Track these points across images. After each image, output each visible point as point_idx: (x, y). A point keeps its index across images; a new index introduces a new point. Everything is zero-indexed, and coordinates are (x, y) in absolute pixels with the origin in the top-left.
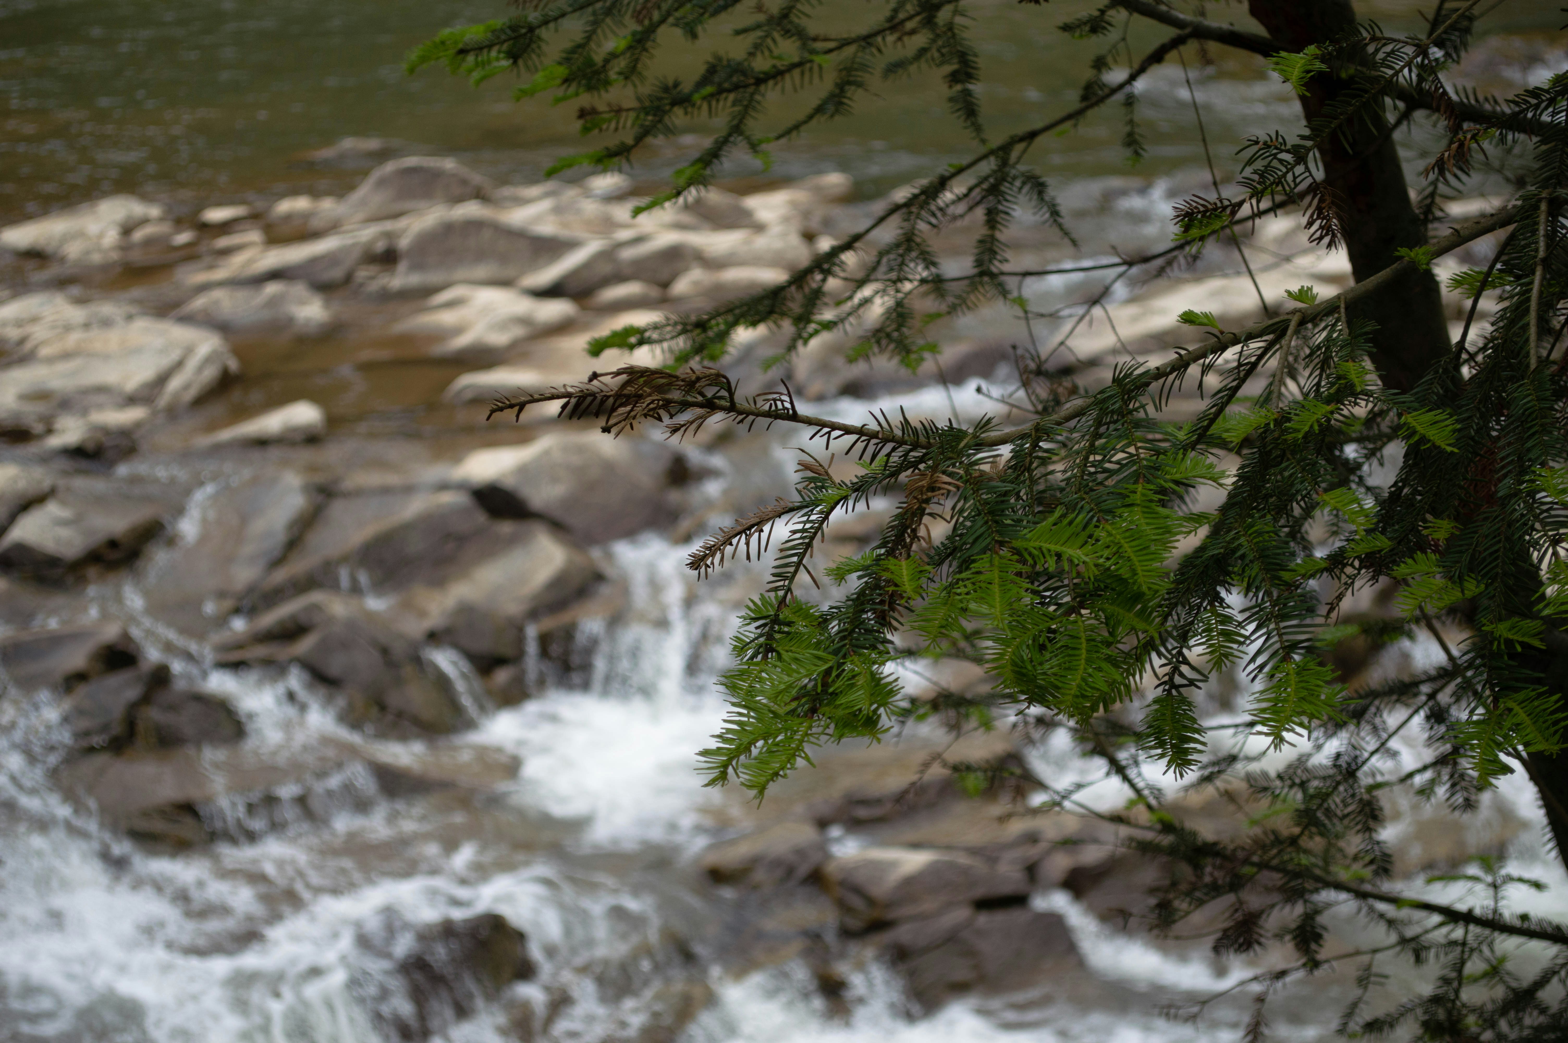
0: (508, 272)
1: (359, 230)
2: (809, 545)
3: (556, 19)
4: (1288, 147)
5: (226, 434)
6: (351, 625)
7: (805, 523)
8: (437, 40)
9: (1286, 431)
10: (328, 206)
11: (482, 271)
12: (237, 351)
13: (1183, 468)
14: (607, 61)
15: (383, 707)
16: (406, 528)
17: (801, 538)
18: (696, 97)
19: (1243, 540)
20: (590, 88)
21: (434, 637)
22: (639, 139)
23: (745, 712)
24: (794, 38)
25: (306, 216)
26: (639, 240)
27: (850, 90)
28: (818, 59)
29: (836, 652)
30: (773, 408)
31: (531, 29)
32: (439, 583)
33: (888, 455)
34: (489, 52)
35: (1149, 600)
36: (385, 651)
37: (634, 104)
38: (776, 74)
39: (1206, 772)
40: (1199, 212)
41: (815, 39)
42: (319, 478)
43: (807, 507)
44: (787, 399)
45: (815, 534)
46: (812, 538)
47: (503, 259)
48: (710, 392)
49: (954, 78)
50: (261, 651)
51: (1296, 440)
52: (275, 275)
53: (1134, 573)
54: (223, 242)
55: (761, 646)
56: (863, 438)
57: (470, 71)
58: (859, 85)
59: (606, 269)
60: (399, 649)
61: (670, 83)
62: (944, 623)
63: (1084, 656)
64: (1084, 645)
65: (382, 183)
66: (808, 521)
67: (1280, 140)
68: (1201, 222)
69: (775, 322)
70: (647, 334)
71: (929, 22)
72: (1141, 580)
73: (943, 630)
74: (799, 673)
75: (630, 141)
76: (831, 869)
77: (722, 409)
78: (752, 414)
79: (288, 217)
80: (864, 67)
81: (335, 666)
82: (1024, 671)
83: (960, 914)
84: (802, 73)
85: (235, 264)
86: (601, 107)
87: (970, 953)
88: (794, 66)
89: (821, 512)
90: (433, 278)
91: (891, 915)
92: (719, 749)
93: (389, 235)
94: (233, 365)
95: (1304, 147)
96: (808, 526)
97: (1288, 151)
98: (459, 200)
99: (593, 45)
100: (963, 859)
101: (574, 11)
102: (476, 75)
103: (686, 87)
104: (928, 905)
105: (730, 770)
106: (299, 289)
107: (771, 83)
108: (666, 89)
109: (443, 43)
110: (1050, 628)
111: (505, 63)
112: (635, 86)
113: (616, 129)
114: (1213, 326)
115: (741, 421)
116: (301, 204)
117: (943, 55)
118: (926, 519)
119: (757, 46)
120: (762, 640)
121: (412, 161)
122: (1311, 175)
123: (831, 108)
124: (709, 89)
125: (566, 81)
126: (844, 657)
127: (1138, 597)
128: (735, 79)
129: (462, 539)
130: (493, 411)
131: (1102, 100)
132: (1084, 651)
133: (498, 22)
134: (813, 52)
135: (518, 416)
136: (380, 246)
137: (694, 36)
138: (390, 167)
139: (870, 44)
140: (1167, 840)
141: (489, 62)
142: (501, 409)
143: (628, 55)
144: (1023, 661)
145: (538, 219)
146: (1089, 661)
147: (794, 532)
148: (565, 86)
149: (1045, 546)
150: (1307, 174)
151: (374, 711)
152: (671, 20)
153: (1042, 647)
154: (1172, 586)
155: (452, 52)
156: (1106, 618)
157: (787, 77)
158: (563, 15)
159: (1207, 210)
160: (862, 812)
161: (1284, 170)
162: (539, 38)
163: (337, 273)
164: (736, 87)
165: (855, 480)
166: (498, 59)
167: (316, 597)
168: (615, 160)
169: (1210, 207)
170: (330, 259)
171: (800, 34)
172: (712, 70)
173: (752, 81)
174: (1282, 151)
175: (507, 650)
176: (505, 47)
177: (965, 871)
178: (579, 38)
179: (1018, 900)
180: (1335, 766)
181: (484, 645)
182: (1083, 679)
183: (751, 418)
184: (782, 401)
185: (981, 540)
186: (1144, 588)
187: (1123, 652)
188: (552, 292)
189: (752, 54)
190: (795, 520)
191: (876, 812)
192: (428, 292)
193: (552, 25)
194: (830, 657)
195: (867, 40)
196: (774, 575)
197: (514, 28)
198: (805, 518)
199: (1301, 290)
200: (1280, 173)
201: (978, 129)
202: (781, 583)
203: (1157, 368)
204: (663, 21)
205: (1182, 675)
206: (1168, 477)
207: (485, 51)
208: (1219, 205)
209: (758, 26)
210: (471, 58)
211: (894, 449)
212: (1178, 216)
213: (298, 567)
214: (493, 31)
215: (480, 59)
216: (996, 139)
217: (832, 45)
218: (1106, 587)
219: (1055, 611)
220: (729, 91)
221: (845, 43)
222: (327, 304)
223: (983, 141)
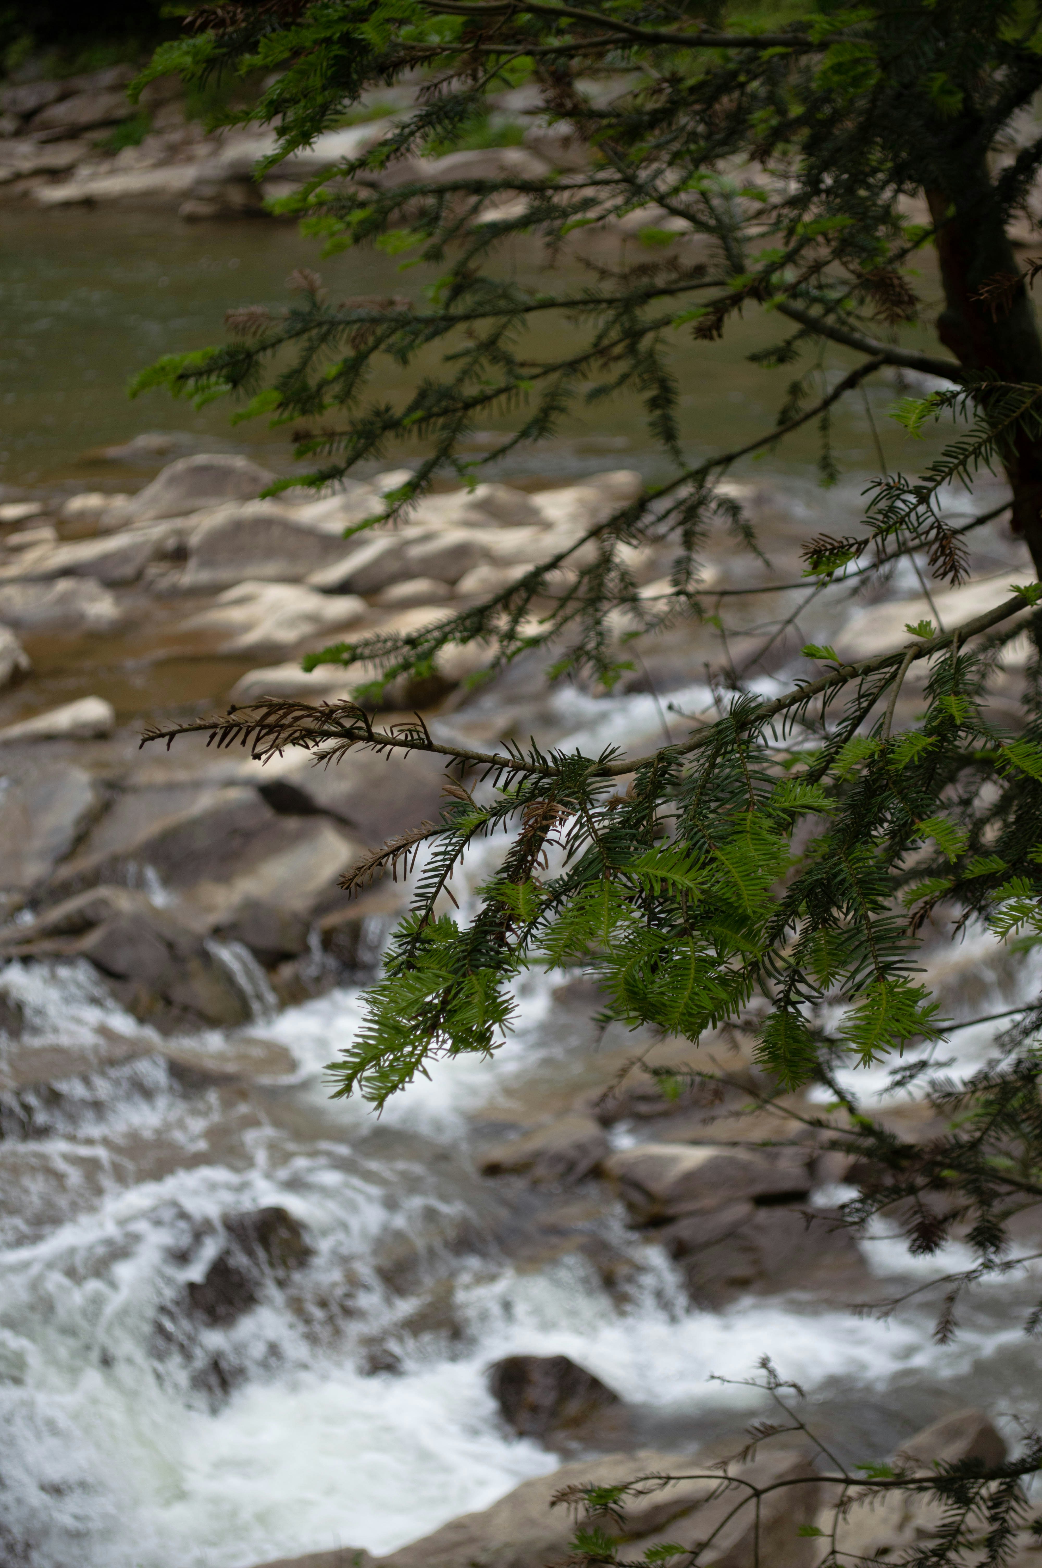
0: (299, 569)
1: (150, 527)
2: (450, 867)
3: (273, 345)
4: (911, 488)
5: (18, 730)
6: (137, 920)
7: (447, 845)
8: (157, 365)
9: (889, 762)
10: (120, 504)
11: (272, 568)
12: (27, 648)
13: (792, 796)
14: (320, 386)
15: (168, 1002)
16: (195, 823)
17: (444, 860)
18: (407, 422)
19: (843, 865)
20: (304, 412)
21: (220, 933)
22: (351, 462)
23: (376, 1027)
24: (501, 364)
25: (98, 514)
26: (427, 537)
27: (554, 416)
28: (524, 385)
29: (455, 972)
30: (409, 738)
31: (249, 355)
32: (225, 878)
33: (521, 783)
34: (208, 378)
35: (754, 924)
36: (170, 946)
37: (348, 428)
38: (483, 400)
39: (898, 1077)
40: (826, 550)
41: (523, 365)
42: (107, 774)
43: (448, 830)
44: (422, 729)
45: (456, 856)
46: (453, 860)
47: (293, 556)
48: (348, 723)
49: (654, 403)
50: (48, 945)
51: (897, 770)
52: (67, 572)
53: (739, 896)
54: (15, 539)
55: (402, 963)
56: (497, 766)
57: (191, 396)
58: (562, 410)
59: (394, 566)
60: (184, 944)
61: (382, 407)
62: (569, 942)
63: (692, 976)
64: (693, 966)
65: (173, 481)
66: (450, 844)
67: (903, 481)
68: (828, 559)
69: (484, 638)
70: (359, 651)
71: (632, 350)
72: (746, 904)
73: (567, 950)
74: (420, 991)
75: (342, 464)
76: (611, 1163)
77: (362, 738)
78: (390, 743)
79: (82, 515)
80: (568, 393)
81: (121, 961)
82: (636, 989)
83: (742, 1210)
84: (509, 399)
85: (28, 562)
86: (316, 431)
87: (750, 1249)
88: (500, 392)
89: (462, 836)
90: (223, 574)
91: (671, 1211)
92: (345, 1062)
93: (180, 533)
94: (24, 661)
95: (925, 488)
96: (450, 848)
97: (910, 492)
98: (247, 498)
99: (308, 370)
100: (742, 1155)
101: (290, 337)
102: (197, 399)
103: (398, 411)
104: (708, 1202)
105: (355, 1084)
106: (90, 586)
107: (478, 408)
108: (378, 413)
109: (163, 369)
110: (663, 948)
111: (227, 387)
112: (350, 409)
113: (330, 453)
114: (834, 659)
115: (380, 751)
116: (92, 501)
117: (644, 381)
118: (545, 845)
119: (465, 373)
120: (404, 957)
121: (201, 459)
122: (933, 514)
123: (535, 432)
124: (419, 414)
125: (282, 405)
126: (464, 976)
127: (743, 920)
128: (444, 404)
129: (248, 835)
130: (144, 741)
131: (797, 424)
132: (693, 971)
133: (215, 349)
134: (519, 378)
135: (169, 745)
136: (171, 543)
137: (405, 361)
138: (180, 465)
139: (575, 371)
140: (870, 1141)
141: (208, 387)
142: (152, 739)
143: (342, 380)
144: (635, 980)
145: (328, 516)
146: (696, 980)
147: (436, 854)
148: (279, 411)
149: (652, 871)
150: (929, 514)
151: (160, 1006)
152: (383, 346)
153: (654, 968)
154: (781, 909)
155: (172, 377)
156: (715, 940)
157: (495, 402)
158: (280, 341)
159: (834, 548)
160: (643, 1108)
161: (907, 510)
162: (257, 363)
163: (128, 570)
164: (445, 412)
165: (495, 805)
166: (217, 383)
167: (103, 892)
168: (328, 482)
169: (836, 544)
170: (122, 556)
171: (509, 361)
172: (423, 395)
173: (460, 405)
174: (904, 492)
175: (290, 945)
176: (224, 372)
177: (745, 1167)
178: (295, 363)
179: (798, 1196)
180: (1015, 1072)
181: (270, 941)
182: (691, 999)
183: (389, 747)
184: (418, 732)
185: (592, 866)
186: (749, 912)
187: (733, 971)
188: (343, 589)
189: (460, 380)
190: (438, 842)
191: (659, 1107)
192: (216, 589)
193: (269, 352)
194: (450, 976)
195: (573, 366)
196: (417, 895)
197: (231, 354)
198: (447, 841)
199: (921, 624)
200: (903, 513)
201: (676, 452)
202: (424, 903)
203: (779, 700)
204: (375, 347)
205: (798, 993)
206: (777, 805)
207: (205, 377)
208: (845, 543)
209: (466, 353)
210: (191, 382)
211: (525, 777)
212: (807, 554)
213: (86, 862)
214: (211, 358)
215: (200, 383)
216: (695, 464)
217: (537, 371)
218: (716, 910)
219: (668, 932)
220: (439, 415)
221: (549, 369)
222: (118, 600)
223: (682, 465)
